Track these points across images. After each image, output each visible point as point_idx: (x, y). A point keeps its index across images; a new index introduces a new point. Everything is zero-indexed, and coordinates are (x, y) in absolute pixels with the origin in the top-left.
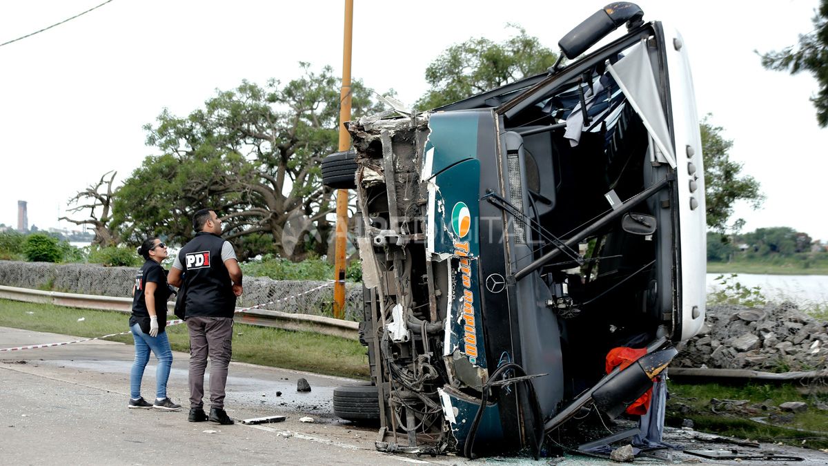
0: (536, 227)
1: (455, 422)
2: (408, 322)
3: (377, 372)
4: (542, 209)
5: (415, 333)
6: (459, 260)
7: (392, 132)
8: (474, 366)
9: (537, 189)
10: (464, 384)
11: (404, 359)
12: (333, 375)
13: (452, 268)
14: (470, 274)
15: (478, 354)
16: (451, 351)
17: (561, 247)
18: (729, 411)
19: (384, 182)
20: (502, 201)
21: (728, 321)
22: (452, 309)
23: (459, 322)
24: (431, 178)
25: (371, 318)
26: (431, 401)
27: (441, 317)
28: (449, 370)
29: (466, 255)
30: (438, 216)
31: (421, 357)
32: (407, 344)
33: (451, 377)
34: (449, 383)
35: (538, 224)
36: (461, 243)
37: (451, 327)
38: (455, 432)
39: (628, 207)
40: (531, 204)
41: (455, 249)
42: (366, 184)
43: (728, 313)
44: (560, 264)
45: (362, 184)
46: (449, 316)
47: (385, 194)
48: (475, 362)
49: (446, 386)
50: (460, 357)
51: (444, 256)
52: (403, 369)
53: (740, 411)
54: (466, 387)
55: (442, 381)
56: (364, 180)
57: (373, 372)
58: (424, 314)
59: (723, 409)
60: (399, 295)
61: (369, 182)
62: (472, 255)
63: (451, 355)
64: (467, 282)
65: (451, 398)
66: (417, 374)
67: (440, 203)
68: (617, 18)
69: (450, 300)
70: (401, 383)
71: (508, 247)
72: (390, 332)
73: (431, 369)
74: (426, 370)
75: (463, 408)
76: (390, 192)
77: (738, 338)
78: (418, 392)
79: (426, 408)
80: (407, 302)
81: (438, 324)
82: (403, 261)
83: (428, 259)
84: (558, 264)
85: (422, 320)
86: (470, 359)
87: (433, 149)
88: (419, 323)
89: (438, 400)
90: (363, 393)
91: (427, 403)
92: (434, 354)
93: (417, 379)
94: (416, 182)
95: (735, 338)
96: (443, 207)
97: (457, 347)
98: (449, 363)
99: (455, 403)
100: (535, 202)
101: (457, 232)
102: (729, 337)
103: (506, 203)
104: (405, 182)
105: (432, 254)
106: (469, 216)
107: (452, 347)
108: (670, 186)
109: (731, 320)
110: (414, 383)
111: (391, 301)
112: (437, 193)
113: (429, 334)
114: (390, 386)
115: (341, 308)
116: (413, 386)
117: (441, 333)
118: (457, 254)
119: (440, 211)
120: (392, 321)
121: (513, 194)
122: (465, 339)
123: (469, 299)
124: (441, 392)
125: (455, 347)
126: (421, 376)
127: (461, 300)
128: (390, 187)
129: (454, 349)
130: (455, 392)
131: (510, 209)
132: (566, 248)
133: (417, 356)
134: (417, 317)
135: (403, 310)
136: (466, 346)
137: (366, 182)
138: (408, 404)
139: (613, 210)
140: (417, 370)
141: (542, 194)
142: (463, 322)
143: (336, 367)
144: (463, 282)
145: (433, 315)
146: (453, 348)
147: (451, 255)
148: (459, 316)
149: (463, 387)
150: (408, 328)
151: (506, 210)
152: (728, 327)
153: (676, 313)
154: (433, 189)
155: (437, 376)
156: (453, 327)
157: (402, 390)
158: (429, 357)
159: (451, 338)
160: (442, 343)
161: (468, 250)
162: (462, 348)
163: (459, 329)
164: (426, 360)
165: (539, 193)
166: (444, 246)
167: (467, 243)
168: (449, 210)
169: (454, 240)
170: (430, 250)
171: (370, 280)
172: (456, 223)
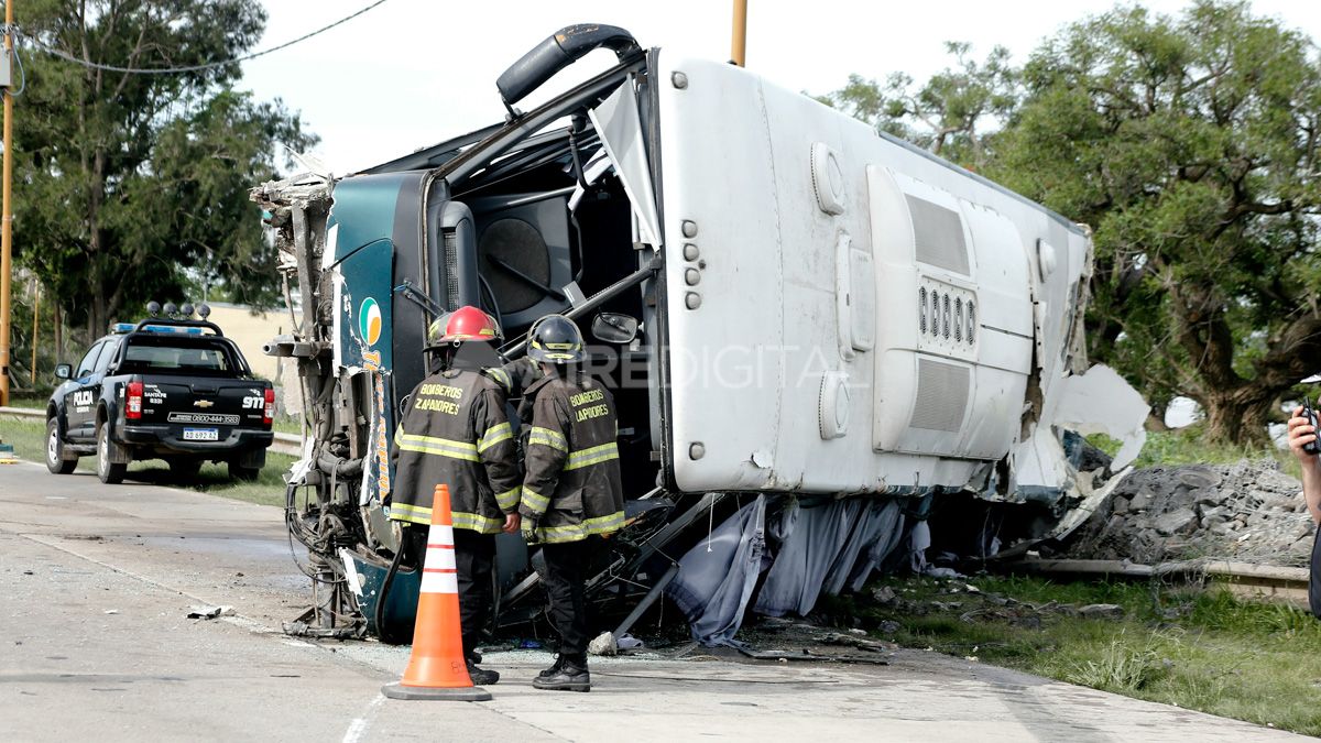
1: (361, 594)
2: (317, 458)
5: (323, 473)
7: (305, 204)
9: (546, 280)
10: (384, 545)
13: (373, 387)
14: (382, 394)
16: (367, 499)
22: (372, 443)
23: (375, 459)
24: (335, 265)
26: (340, 566)
28: (366, 525)
29: (377, 369)
30: (344, 315)
33: (368, 535)
36: (371, 354)
37: (370, 467)
38: (362, 608)
39: (595, 304)
41: (364, 361)
46: (369, 452)
49: (359, 546)
50: (376, 507)
51: (353, 371)
54: (385, 548)
55: (353, 538)
62: (384, 369)
63: (368, 505)
64: (381, 406)
65: (358, 562)
66: (320, 529)
67: (346, 299)
68: (570, 47)
69: (371, 430)
73: (334, 521)
75: (371, 575)
77: (1166, 514)
81: (357, 462)
83: (336, 374)
85: (339, 456)
87: (336, 226)
88: (331, 461)
93: (320, 537)
94: (317, 269)
96: (349, 305)
97: (373, 493)
98: (366, 517)
99: (360, 568)
101: (366, 337)
105: (340, 368)
106: (380, 316)
108: (657, 275)
110: (317, 540)
112: (343, 286)
113: (342, 475)
116: (315, 545)
117: (360, 474)
118: (366, 368)
119: (346, 309)
120: (301, 458)
122: (380, 483)
124: (343, 553)
125: (371, 494)
127: (378, 429)
128: (303, 277)
129: (370, 496)
130: (367, 555)
136: (380, 492)
139: (571, 309)
145: (353, 450)
146: (369, 494)
147: (361, 369)
148: (376, 452)
149: (381, 547)
150: (316, 466)
153: (664, 450)
154: (338, 280)
155: (344, 533)
159: (368, 481)
160: (360, 488)
161: (379, 363)
162: (377, 495)
163: (375, 470)
164: (329, 510)
165: (548, 285)
166: (352, 357)
167: (377, 353)
168: (356, 309)
169: (362, 349)
170: (337, 362)
171: (293, 404)
172: (365, 326)
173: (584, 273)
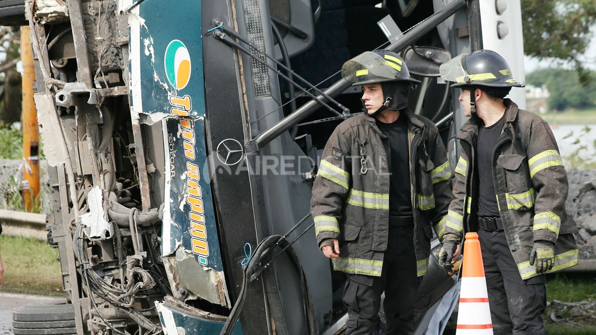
0: (285, 72)
2: (110, 211)
3: (72, 285)
4: (294, 47)
5: (120, 226)
6: (178, 122)
8: (206, 269)
9: (287, 18)
10: (193, 294)
11: (107, 264)
12: (21, 292)
13: (169, 132)
14: (193, 141)
15: (210, 251)
16: (172, 249)
17: (319, 97)
18: (575, 318)
19: (67, 15)
20: (234, 37)
21: (578, 192)
22: (171, 191)
23: (181, 208)
24: (132, 8)
25: (60, 208)
26: (147, 321)
27: (156, 202)
28: (170, 276)
29: (187, 114)
30: (145, 60)
31: (130, 260)
32: (110, 242)
33: (173, 286)
34: (171, 294)
35: (288, 68)
36: (179, 99)
37: (172, 216)
39: (410, 39)
40: (277, 41)
41: (171, 106)
42: (41, 18)
43: (577, 181)
44: (319, 121)
45: (36, 19)
46: (168, 201)
47: (70, 33)
48: (206, 263)
49: (168, 298)
50: (185, 257)
51: (157, 118)
52: (106, 277)
53: (589, 317)
54: (195, 298)
55: (161, 290)
56: (38, 12)
57: (66, 284)
58: (132, 198)
59: (567, 315)
60: (97, 173)
61: (46, 15)
62: (196, 113)
63: (173, 255)
64: (190, 152)
65: (174, 314)
66: (126, 283)
67: (147, 42)
69: (168, 178)
70: (104, 296)
71: (246, 100)
72: (85, 226)
73: (145, 275)
74: (137, 278)
75: (192, 328)
76: (76, 28)
77: (591, 215)
78: (127, 309)
79: (140, 330)
80: (108, 184)
81: (153, 212)
82: (100, 125)
83: (135, 121)
84: (315, 122)
85: (130, 207)
86: (200, 259)
88: (124, 213)
89: (156, 318)
90: (55, 314)
91: (142, 324)
92: (148, 254)
93: (125, 291)
94: (113, 14)
95: (587, 215)
96: (151, 49)
97: (181, 243)
98: (171, 267)
99: (180, 321)
100: (283, 38)
101: (173, 81)
102: (579, 214)
103: (240, 39)
104: (97, 14)
105: (140, 114)
106: (189, 59)
107: (173, 243)
109: (581, 191)
110: (122, 296)
111: (87, 183)
112: (142, 29)
113: (141, 227)
114: (89, 302)
115: (34, 197)
116: (120, 300)
117: (157, 225)
118: (175, 113)
119: (147, 53)
120: (88, 211)
121: (250, 27)
122: (191, 231)
123: (194, 176)
124: (160, 307)
125: (178, 244)
126: (130, 286)
127: (183, 177)
128: (76, 22)
129: (177, 246)
130: (180, 306)
131: (246, 48)
132: (326, 99)
133: (124, 258)
134: (122, 203)
135: (103, 194)
136: (193, 241)
137: (41, 16)
138: (115, 326)
139: (389, 43)
140: (126, 279)
141: (295, 25)
142: (187, 207)
143: (26, 281)
144: (185, 151)
145: (146, 200)
146: (175, 244)
147: (166, 115)
148: (181, 201)
149: (191, 298)
150: (110, 219)
151: (241, 50)
152: (577, 201)
154: (136, 22)
155: (154, 284)
156: (174, 215)
157: (106, 307)
158: (141, 258)
159: (172, 230)
160: (159, 239)
161: (188, 107)
162: (187, 245)
163: (182, 218)
164: (136, 264)
165: (289, 23)
166: (155, 103)
167: (187, 99)
168: (160, 53)
169: (169, 93)
170: (136, 109)
171: (55, 155)
172: (172, 70)
173: (322, 10)
